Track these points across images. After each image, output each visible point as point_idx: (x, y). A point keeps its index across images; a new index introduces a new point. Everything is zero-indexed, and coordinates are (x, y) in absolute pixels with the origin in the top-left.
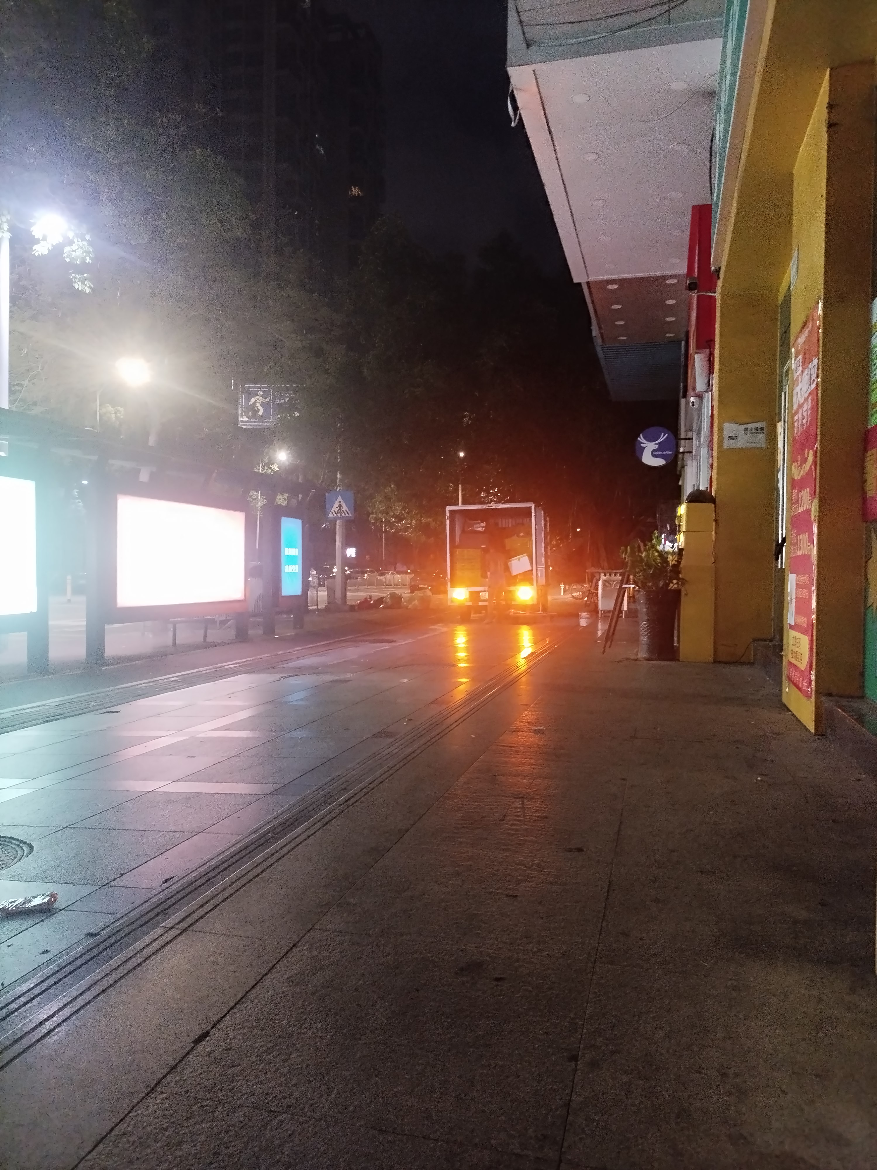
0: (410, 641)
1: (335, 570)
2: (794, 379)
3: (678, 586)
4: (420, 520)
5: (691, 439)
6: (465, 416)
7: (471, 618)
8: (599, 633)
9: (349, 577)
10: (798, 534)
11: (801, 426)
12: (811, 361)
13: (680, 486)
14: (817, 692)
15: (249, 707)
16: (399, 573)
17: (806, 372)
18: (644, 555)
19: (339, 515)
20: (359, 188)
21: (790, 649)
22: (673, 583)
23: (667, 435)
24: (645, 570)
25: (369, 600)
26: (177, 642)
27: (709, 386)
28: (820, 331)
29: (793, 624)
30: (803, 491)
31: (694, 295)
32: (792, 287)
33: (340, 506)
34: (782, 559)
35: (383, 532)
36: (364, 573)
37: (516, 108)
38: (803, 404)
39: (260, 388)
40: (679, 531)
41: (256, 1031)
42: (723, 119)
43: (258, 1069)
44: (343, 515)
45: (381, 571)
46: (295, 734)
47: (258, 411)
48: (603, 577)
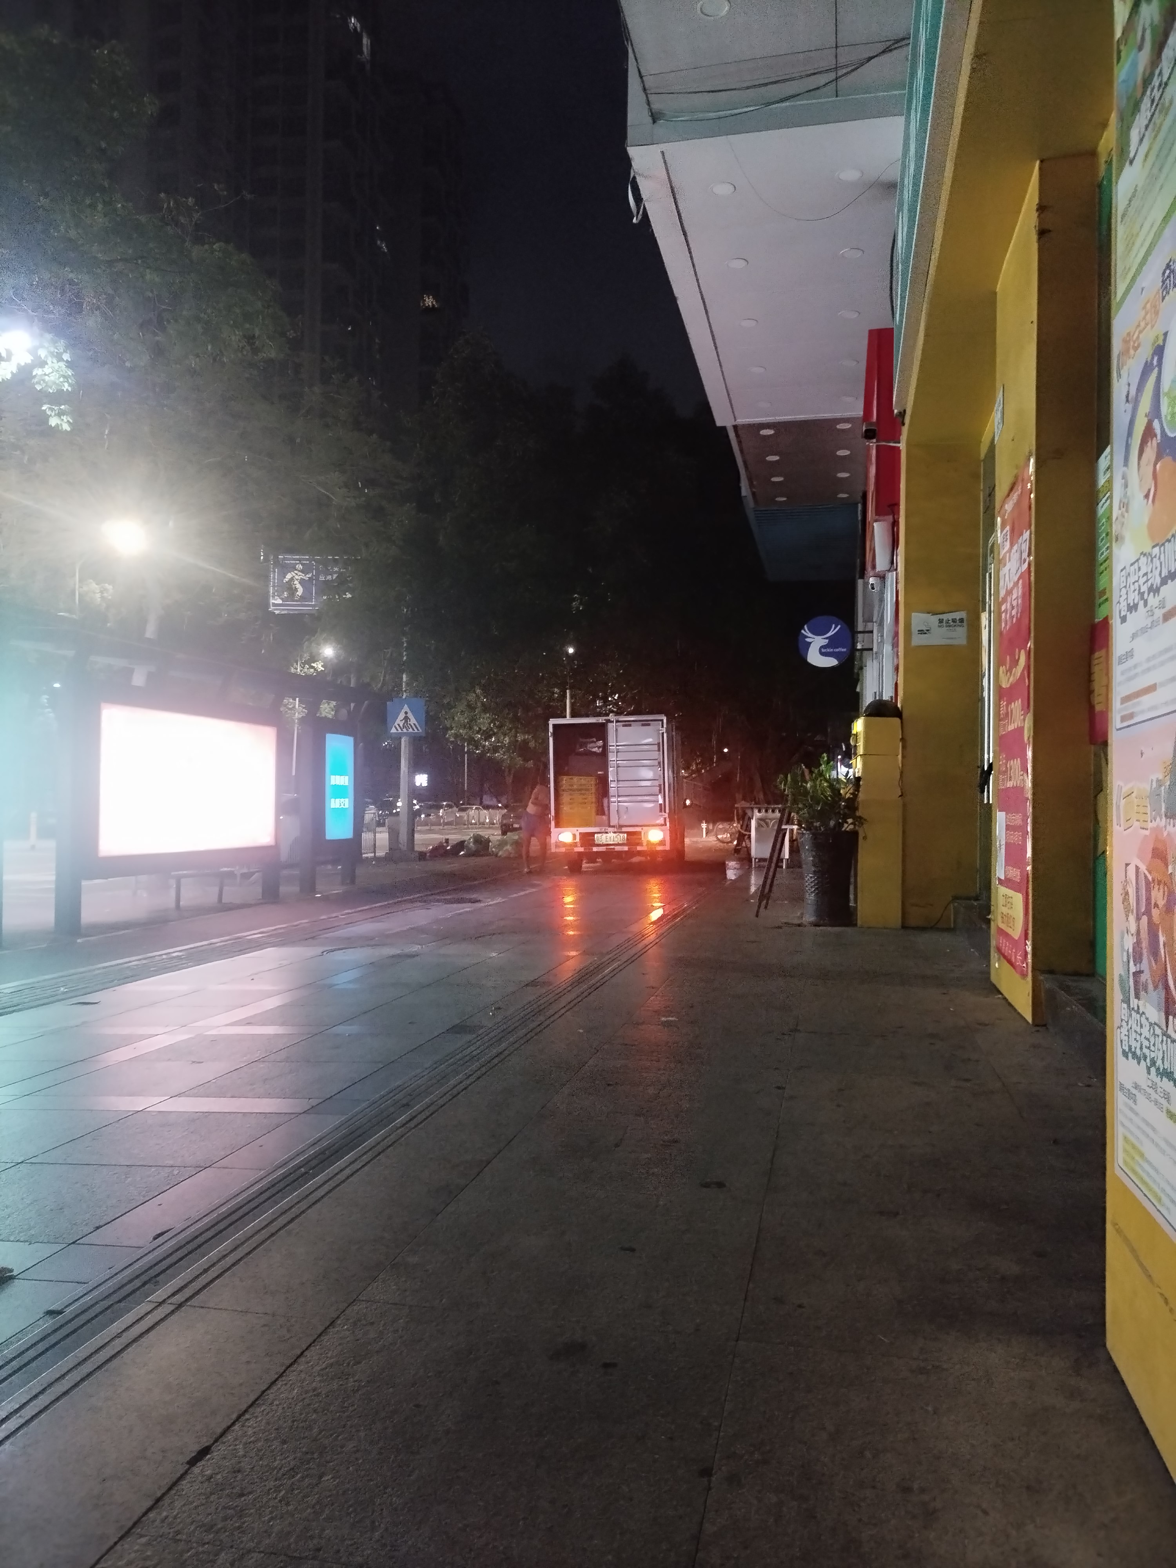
0: (499, 900)
1: (399, 804)
2: (1001, 557)
3: (855, 827)
4: (516, 737)
5: (872, 632)
6: (574, 600)
7: (584, 869)
8: (753, 889)
9: (418, 813)
10: (1008, 759)
11: (1010, 618)
12: (1021, 534)
13: (858, 693)
14: (1034, 969)
15: (279, 993)
16: (487, 807)
17: (1015, 547)
18: (809, 785)
19: (405, 730)
20: (433, 298)
21: (999, 911)
22: (847, 823)
23: (839, 626)
24: (811, 806)
25: (445, 844)
26: (182, 903)
27: (892, 563)
28: (1032, 496)
29: (1003, 878)
30: (1013, 704)
31: (873, 444)
32: (996, 439)
33: (406, 719)
34: (988, 792)
35: (466, 753)
36: (440, 807)
37: (638, 199)
38: (1012, 589)
39: (299, 560)
40: (855, 754)
41: (276, 1444)
42: (906, 219)
43: (275, 1498)
44: (411, 730)
45: (462, 804)
46: (340, 1029)
47: (296, 590)
48: (757, 814)
